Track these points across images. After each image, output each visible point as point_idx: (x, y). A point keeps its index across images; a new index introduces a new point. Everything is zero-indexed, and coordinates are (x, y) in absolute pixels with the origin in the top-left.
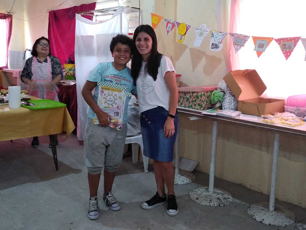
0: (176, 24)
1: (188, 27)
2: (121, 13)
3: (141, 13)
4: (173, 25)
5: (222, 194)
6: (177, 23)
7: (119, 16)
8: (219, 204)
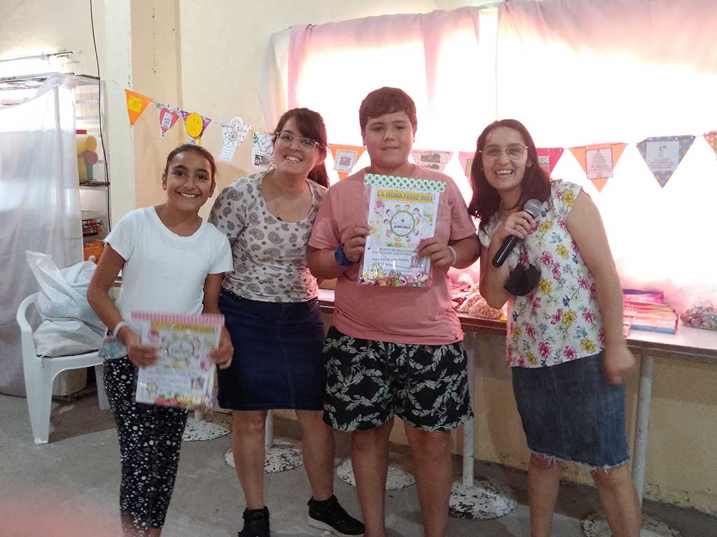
0: (180, 114)
1: (206, 121)
2: (57, 88)
3: (102, 87)
4: (175, 117)
5: (291, 447)
6: (182, 112)
7: (52, 92)
8: (284, 465)
